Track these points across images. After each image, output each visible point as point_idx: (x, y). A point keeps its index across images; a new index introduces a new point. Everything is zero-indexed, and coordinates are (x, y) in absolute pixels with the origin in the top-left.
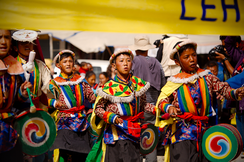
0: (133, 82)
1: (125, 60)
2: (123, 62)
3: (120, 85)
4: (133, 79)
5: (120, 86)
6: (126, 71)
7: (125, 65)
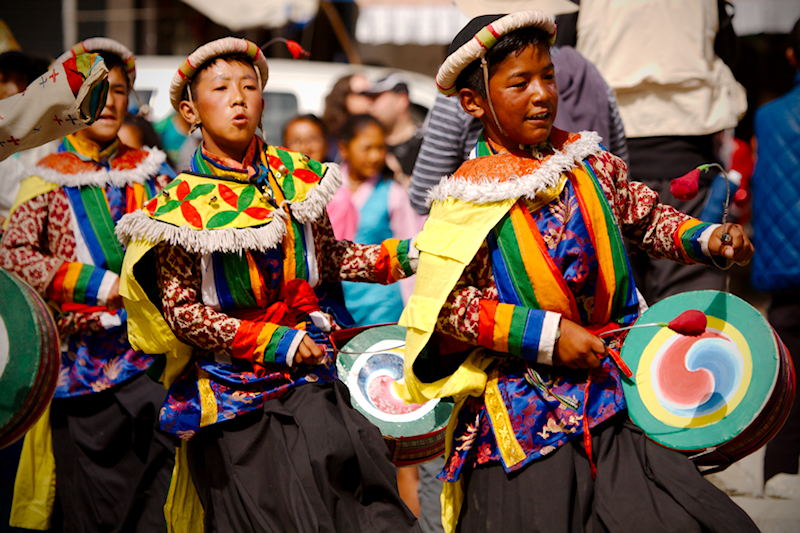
0: (271, 168)
1: (233, 85)
2: (228, 90)
3: (220, 185)
4: (273, 158)
5: (223, 191)
6: (240, 127)
7: (235, 104)
